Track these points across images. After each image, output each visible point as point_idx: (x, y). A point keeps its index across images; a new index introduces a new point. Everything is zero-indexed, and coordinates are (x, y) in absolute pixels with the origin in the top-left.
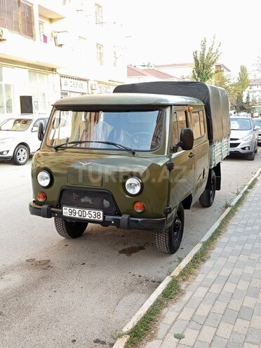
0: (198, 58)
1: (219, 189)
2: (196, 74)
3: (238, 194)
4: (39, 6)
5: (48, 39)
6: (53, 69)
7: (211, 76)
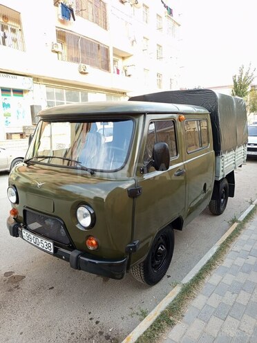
0: (237, 81)
1: (232, 196)
2: (235, 93)
3: (251, 203)
4: (114, 48)
5: (120, 72)
6: (124, 93)
7: (247, 94)
